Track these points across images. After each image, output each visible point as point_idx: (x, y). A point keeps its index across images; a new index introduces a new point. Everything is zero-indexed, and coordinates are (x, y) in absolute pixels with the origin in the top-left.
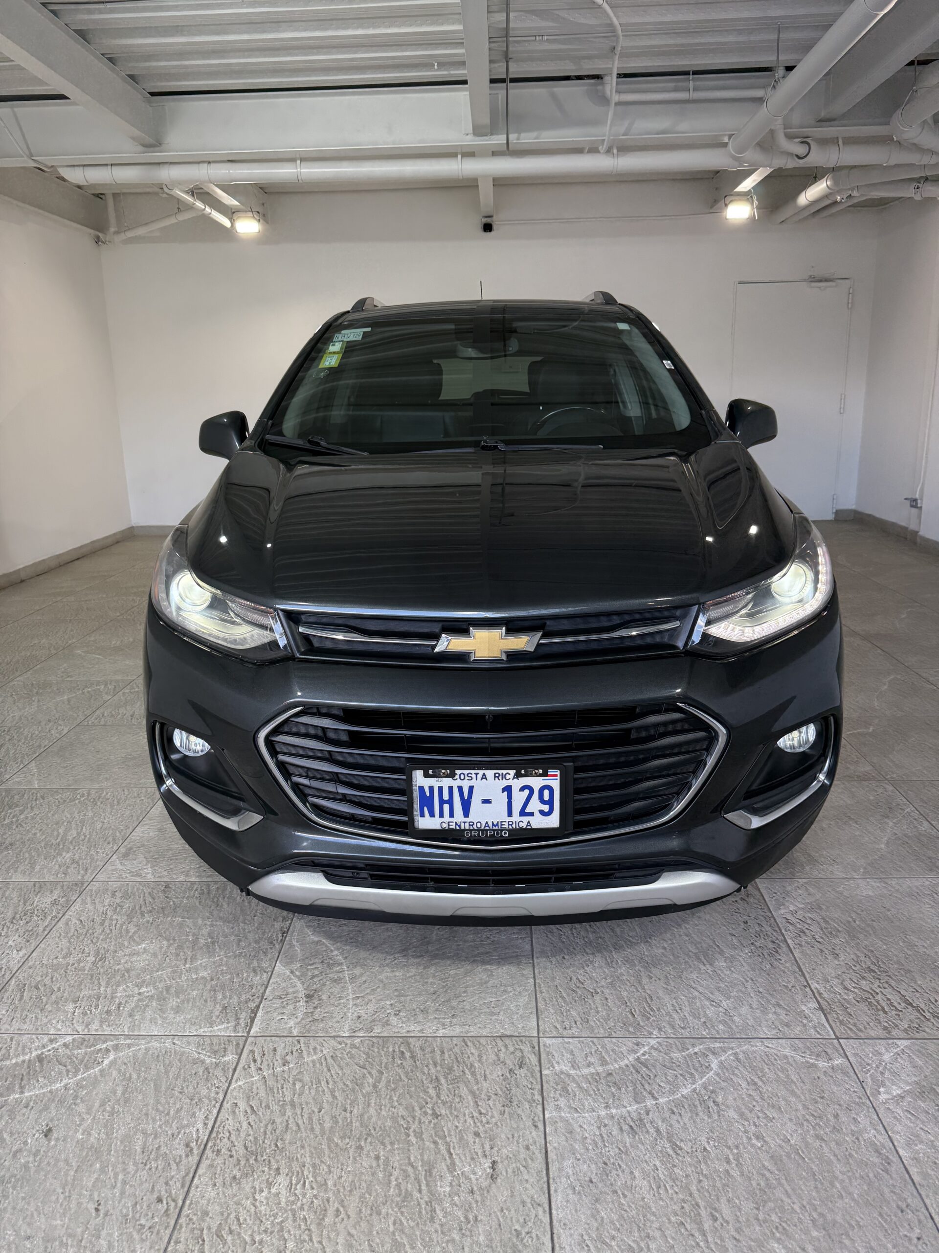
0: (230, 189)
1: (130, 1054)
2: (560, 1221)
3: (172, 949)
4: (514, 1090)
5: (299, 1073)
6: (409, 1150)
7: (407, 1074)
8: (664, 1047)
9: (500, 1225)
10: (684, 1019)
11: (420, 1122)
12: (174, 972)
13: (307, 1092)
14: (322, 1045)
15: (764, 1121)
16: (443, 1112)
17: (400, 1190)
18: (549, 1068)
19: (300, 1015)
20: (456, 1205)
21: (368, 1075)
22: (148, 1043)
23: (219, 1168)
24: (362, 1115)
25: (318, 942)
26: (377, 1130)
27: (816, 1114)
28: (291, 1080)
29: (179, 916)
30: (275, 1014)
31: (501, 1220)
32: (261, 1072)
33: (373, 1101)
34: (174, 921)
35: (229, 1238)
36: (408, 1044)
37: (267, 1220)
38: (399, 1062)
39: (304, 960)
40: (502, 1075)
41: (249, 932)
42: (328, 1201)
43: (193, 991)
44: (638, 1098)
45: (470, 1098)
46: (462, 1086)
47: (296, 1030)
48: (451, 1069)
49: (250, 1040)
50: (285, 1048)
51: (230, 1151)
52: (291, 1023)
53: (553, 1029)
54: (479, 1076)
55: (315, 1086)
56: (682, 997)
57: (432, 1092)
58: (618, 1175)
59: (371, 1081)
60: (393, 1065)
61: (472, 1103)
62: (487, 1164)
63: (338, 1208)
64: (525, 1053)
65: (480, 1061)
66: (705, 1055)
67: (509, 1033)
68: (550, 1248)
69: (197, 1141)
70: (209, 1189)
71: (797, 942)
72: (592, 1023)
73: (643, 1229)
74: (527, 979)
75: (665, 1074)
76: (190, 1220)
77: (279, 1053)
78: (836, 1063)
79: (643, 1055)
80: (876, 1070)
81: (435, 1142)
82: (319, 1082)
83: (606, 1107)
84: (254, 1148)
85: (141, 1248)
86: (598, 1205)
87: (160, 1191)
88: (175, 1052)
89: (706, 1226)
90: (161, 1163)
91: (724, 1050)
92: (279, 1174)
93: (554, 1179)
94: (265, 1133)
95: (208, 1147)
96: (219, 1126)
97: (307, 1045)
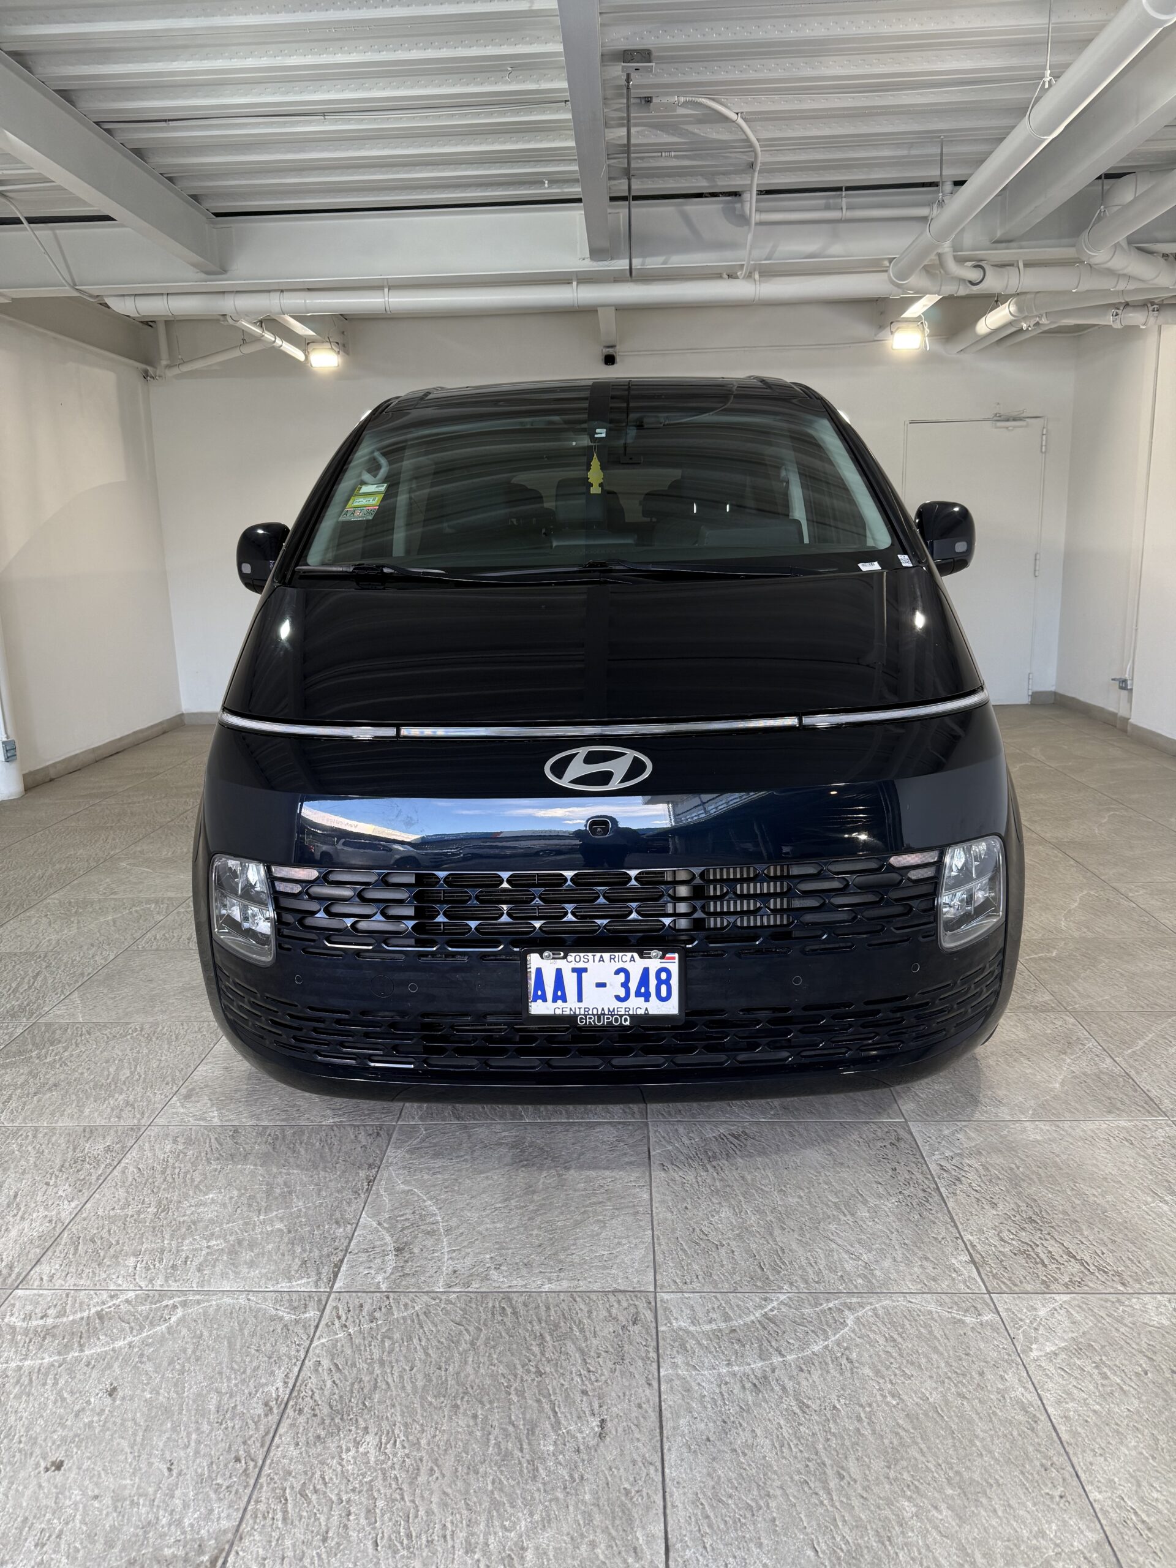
1: (201, 1310)
2: (673, 1480)
3: (244, 1200)
4: (626, 1347)
5: (389, 1330)
6: (510, 1409)
7: (508, 1331)
8: (795, 1302)
9: (608, 1484)
10: (819, 1273)
11: (522, 1380)
12: (246, 1224)
13: (398, 1349)
14: (413, 1300)
15: (902, 1378)
16: (548, 1370)
17: (499, 1448)
18: (666, 1324)
19: (389, 1270)
20: (561, 1464)
21: (465, 1332)
22: (220, 1299)
23: (302, 1427)
24: (458, 1373)
25: (408, 1191)
26: (475, 1388)
27: (959, 1371)
28: (379, 1337)
29: (251, 1164)
30: (361, 1269)
31: (609, 1479)
32: (345, 1329)
33: (470, 1360)
34: (245, 1169)
35: (313, 1497)
36: (510, 1300)
37: (355, 1479)
38: (501, 1318)
39: (392, 1210)
40: (614, 1332)
41: (330, 1181)
42: (421, 1460)
43: (268, 1244)
44: (762, 1355)
45: (577, 1355)
46: (569, 1344)
47: (385, 1285)
48: (557, 1326)
49: (333, 1296)
50: (372, 1304)
51: (313, 1410)
52: (379, 1278)
53: (672, 1284)
54: (588, 1333)
55: (406, 1344)
56: (818, 1250)
57: (536, 1349)
58: (738, 1434)
59: (467, 1337)
60: (492, 1321)
61: (580, 1362)
62: (595, 1423)
63: (432, 1467)
64: (640, 1309)
65: (589, 1317)
66: (841, 1311)
67: (622, 1288)
68: (661, 1506)
69: (277, 1400)
70: (292, 1449)
71: (951, 1190)
72: (715, 1277)
73: (763, 1488)
74: (644, 1230)
75: (795, 1331)
76: (271, 1479)
77: (365, 1309)
78: (986, 1318)
79: (771, 1310)
80: (1029, 1326)
81: (538, 1401)
82: (410, 1339)
83: (728, 1365)
84: (339, 1407)
85: (219, 1507)
86: (715, 1463)
87: (237, 1451)
88: (250, 1308)
89: (832, 1485)
90: (238, 1423)
91: (862, 1305)
92: (368, 1433)
93: (667, 1438)
94: (352, 1392)
95: (289, 1406)
96: (301, 1385)
97: (397, 1301)
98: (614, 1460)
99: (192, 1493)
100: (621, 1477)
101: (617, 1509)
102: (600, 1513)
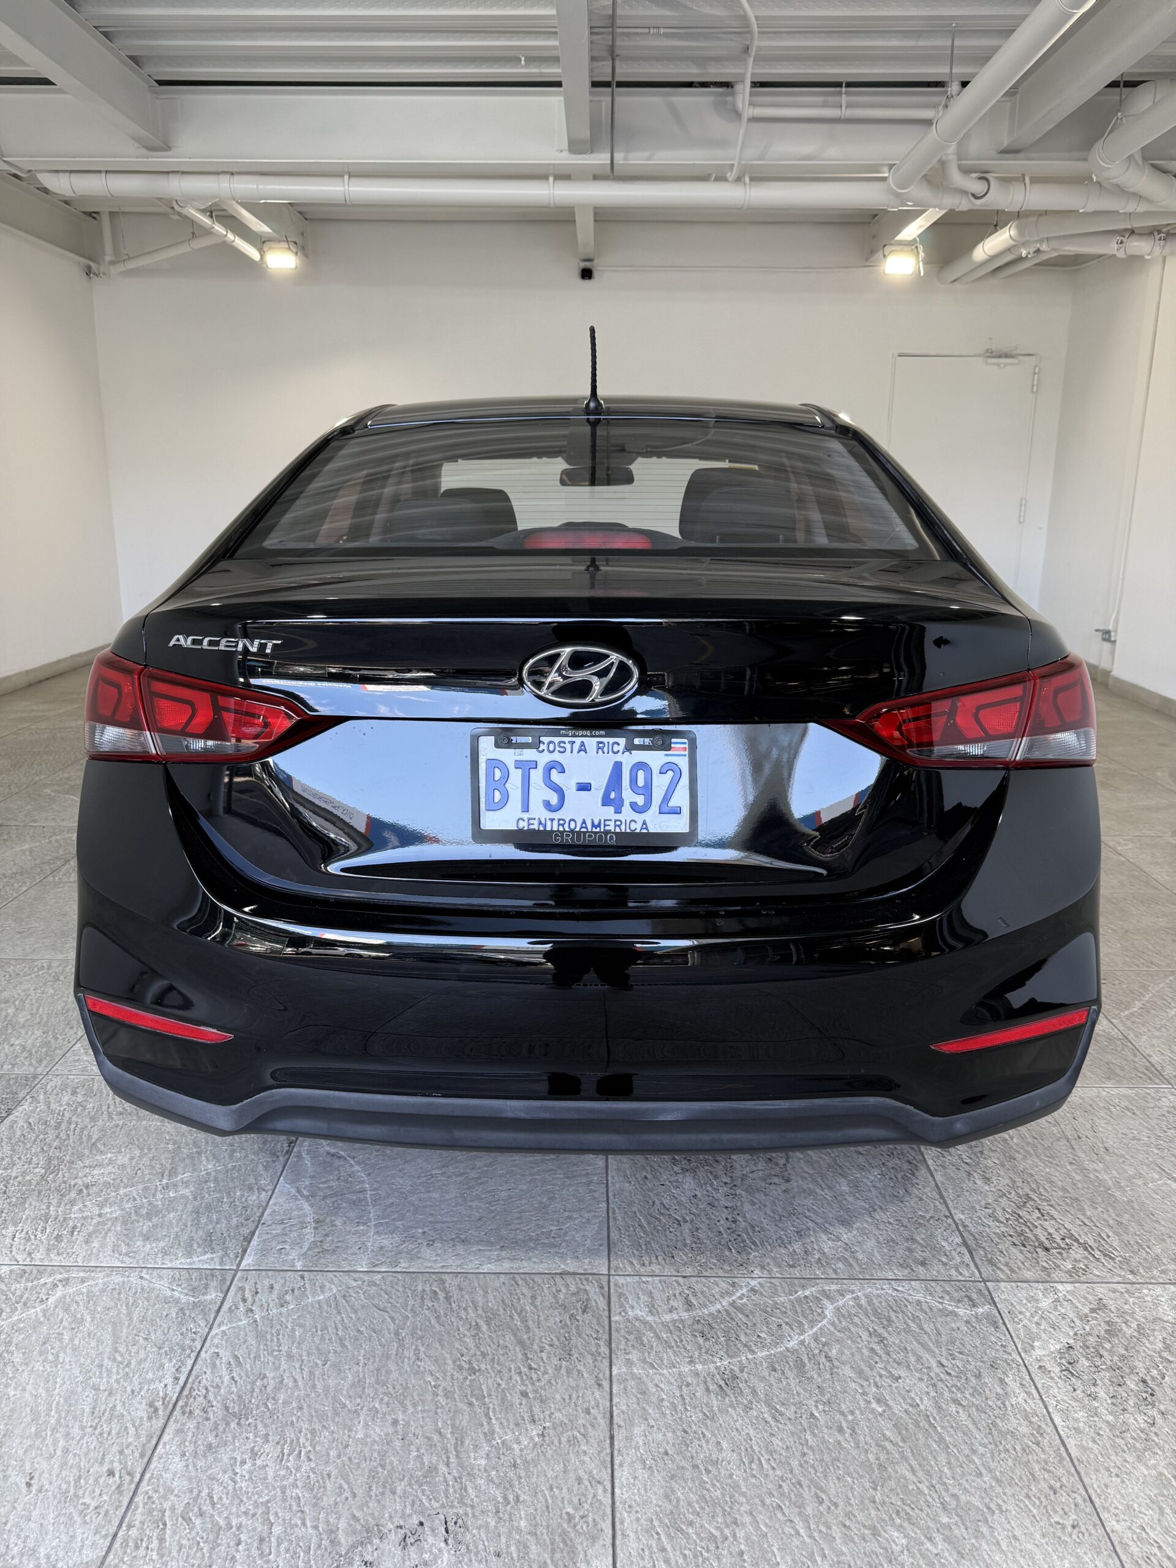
0: (258, 209)
1: (84, 1290)
2: (625, 1502)
3: (147, 1161)
4: (574, 1340)
5: (300, 1316)
6: (436, 1413)
7: (438, 1319)
8: (766, 1289)
9: (547, 1507)
10: (793, 1255)
11: (452, 1379)
12: (146, 1188)
14: (332, 1282)
15: (889, 1381)
16: (483, 1366)
17: (422, 1462)
18: (620, 1313)
19: (306, 1244)
20: (493, 1483)
21: (390, 1319)
22: (108, 1277)
23: (190, 1434)
24: (379, 1372)
26: (397, 1387)
27: (952, 1373)
28: (289, 1325)
30: (274, 1243)
31: (550, 1501)
32: (251, 1315)
33: (393, 1353)
34: (150, 1126)
35: (198, 1522)
37: (249, 1499)
38: (430, 1304)
39: (314, 1175)
40: (561, 1322)
41: (247, 1141)
42: (329, 1475)
43: (169, 1212)
44: (730, 1352)
46: (509, 1335)
47: (300, 1262)
48: (497, 1316)
49: (240, 1274)
51: (206, 1412)
53: (628, 1266)
54: (530, 1323)
55: (319, 1333)
57: (470, 1341)
58: (701, 1447)
62: (535, 1431)
64: (591, 1294)
65: (532, 1304)
66: (818, 1299)
67: (571, 1270)
68: (610, 1535)
69: (164, 1399)
70: (177, 1460)
71: (939, 1162)
72: (677, 1259)
73: (729, 1514)
74: (598, 1203)
75: (767, 1323)
76: (149, 1498)
77: (276, 1292)
78: (981, 1310)
79: (740, 1298)
80: (1029, 1320)
81: (470, 1404)
82: (325, 1326)
83: (691, 1362)
84: (236, 1409)
85: (83, 1533)
86: (674, 1484)
87: (112, 1462)
88: (142, 1288)
90: (115, 1427)
91: (842, 1293)
92: (268, 1441)
93: (619, 1451)
94: (253, 1391)
95: (178, 1408)
96: (194, 1381)
97: (313, 1282)
98: (556, 1477)
99: (52, 1515)
100: (563, 1498)
101: (558, 1539)
102: (537, 1543)
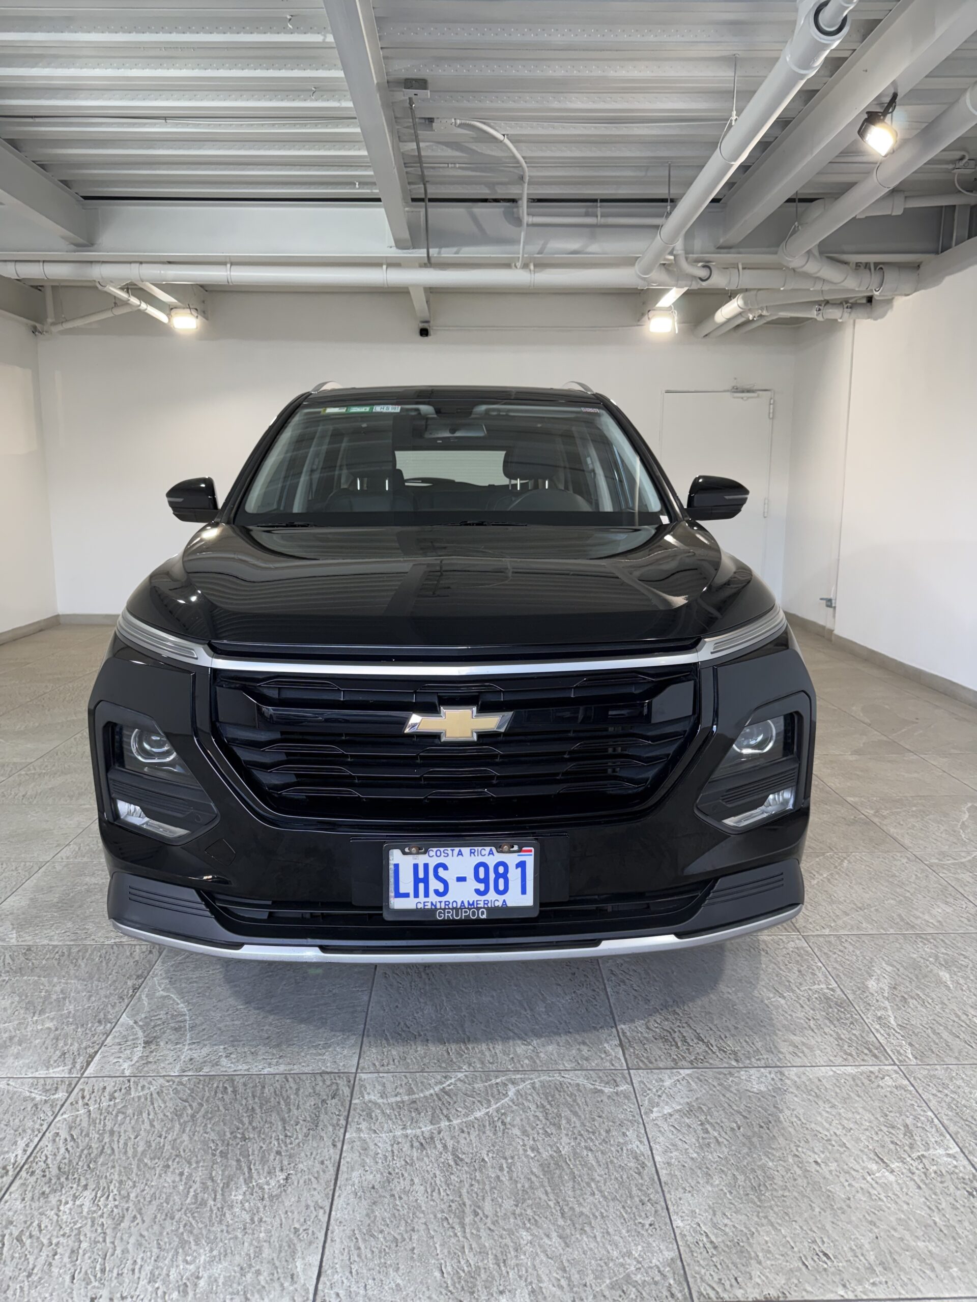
0: (168, 288)
2: (337, 1220)
3: (23, 1004)
4: (322, 1117)
6: (212, 1167)
7: (225, 1106)
8: (470, 1079)
11: (228, 1144)
13: (128, 1122)
14: (150, 1083)
15: (543, 1136)
16: (252, 1135)
17: (196, 1199)
18: (359, 1098)
20: (245, 1210)
21: (188, 1107)
23: (31, 1186)
24: (175, 1140)
25: (166, 996)
26: (186, 1151)
27: (590, 1130)
29: (36, 976)
30: (111, 1059)
31: (284, 1221)
33: (188, 1129)
34: (29, 980)
35: (28, 1242)
36: (233, 1081)
37: (67, 1226)
38: (222, 1096)
39: (149, 1012)
40: (314, 1105)
41: (102, 989)
42: (127, 1209)
43: (36, 1040)
44: (433, 1121)
45: (279, 1124)
46: (274, 1115)
48: (267, 1101)
49: (82, 1080)
50: (114, 1087)
51: (44, 1172)
53: (371, 1066)
54: (292, 1107)
55: (136, 1118)
57: (245, 1120)
58: (399, 1183)
59: (190, 1111)
60: (214, 1099)
61: (280, 1129)
62: (282, 1177)
63: (135, 1215)
64: (341, 1086)
65: (296, 1093)
66: (506, 1085)
67: (329, 1070)
69: (14, 1164)
72: (409, 1061)
75: (465, 1101)
77: (108, 1091)
78: (621, 1088)
79: (449, 1085)
82: (141, 1113)
83: (403, 1129)
84: (67, 1169)
86: (374, 1206)
88: (8, 1092)
89: (467, 1220)
91: (523, 1081)
92: (87, 1189)
93: (339, 1187)
94: (80, 1156)
95: (24, 1169)
96: (38, 1152)
97: (136, 1084)
100: (293, 1219)
101: (284, 1244)
